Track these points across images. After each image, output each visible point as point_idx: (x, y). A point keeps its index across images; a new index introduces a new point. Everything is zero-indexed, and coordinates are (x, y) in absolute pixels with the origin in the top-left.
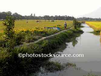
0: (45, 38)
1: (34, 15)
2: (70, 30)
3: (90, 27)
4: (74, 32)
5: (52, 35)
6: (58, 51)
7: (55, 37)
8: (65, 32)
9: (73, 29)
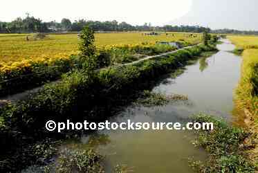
0: (151, 57)
1: (150, 25)
2: (198, 47)
3: (232, 44)
4: (203, 50)
5: (165, 54)
6: (169, 77)
7: (168, 57)
8: (188, 50)
9: (201, 46)
